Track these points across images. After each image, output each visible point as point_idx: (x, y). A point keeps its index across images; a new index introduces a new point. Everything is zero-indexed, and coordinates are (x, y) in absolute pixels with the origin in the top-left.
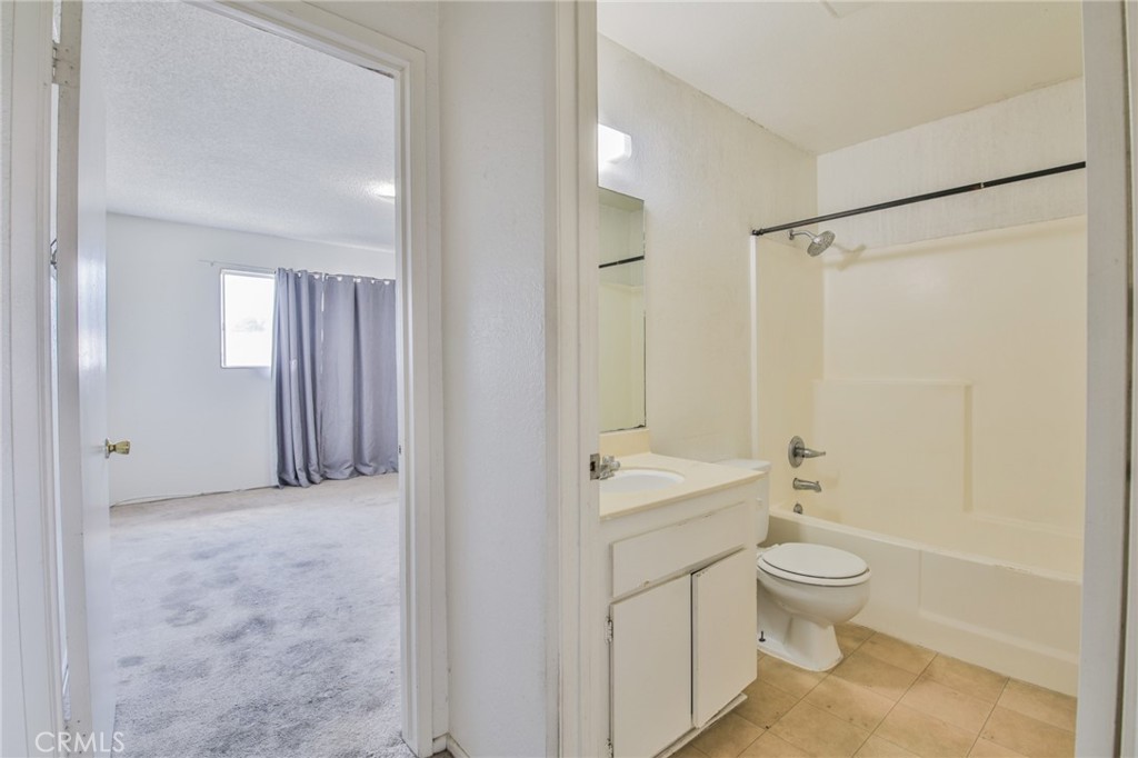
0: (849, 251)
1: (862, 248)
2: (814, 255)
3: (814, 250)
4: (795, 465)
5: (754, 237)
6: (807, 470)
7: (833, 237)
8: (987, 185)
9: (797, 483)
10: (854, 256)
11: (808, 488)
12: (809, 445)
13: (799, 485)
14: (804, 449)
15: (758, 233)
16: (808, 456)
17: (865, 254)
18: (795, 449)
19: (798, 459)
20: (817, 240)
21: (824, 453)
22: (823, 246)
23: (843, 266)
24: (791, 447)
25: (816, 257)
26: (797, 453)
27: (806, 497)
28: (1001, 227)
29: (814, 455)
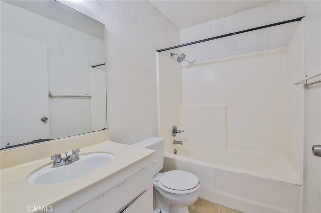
0: (190, 62)
1: (194, 61)
2: (179, 62)
3: (179, 60)
4: (174, 136)
5: (158, 52)
6: (178, 137)
7: (185, 56)
8: (237, 33)
9: (175, 142)
10: (192, 64)
11: (178, 143)
12: (179, 129)
13: (175, 143)
14: (177, 130)
15: (159, 51)
16: (178, 132)
17: (195, 63)
18: (174, 130)
19: (175, 133)
20: (180, 56)
21: (183, 131)
22: (182, 59)
23: (188, 67)
24: (173, 130)
25: (180, 63)
26: (175, 131)
27: (178, 147)
28: (235, 55)
29: (180, 132)
